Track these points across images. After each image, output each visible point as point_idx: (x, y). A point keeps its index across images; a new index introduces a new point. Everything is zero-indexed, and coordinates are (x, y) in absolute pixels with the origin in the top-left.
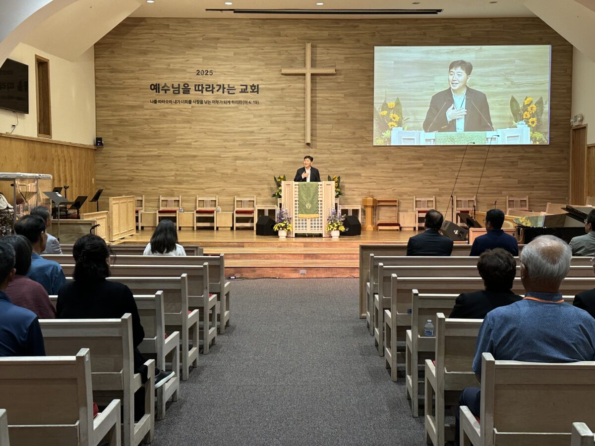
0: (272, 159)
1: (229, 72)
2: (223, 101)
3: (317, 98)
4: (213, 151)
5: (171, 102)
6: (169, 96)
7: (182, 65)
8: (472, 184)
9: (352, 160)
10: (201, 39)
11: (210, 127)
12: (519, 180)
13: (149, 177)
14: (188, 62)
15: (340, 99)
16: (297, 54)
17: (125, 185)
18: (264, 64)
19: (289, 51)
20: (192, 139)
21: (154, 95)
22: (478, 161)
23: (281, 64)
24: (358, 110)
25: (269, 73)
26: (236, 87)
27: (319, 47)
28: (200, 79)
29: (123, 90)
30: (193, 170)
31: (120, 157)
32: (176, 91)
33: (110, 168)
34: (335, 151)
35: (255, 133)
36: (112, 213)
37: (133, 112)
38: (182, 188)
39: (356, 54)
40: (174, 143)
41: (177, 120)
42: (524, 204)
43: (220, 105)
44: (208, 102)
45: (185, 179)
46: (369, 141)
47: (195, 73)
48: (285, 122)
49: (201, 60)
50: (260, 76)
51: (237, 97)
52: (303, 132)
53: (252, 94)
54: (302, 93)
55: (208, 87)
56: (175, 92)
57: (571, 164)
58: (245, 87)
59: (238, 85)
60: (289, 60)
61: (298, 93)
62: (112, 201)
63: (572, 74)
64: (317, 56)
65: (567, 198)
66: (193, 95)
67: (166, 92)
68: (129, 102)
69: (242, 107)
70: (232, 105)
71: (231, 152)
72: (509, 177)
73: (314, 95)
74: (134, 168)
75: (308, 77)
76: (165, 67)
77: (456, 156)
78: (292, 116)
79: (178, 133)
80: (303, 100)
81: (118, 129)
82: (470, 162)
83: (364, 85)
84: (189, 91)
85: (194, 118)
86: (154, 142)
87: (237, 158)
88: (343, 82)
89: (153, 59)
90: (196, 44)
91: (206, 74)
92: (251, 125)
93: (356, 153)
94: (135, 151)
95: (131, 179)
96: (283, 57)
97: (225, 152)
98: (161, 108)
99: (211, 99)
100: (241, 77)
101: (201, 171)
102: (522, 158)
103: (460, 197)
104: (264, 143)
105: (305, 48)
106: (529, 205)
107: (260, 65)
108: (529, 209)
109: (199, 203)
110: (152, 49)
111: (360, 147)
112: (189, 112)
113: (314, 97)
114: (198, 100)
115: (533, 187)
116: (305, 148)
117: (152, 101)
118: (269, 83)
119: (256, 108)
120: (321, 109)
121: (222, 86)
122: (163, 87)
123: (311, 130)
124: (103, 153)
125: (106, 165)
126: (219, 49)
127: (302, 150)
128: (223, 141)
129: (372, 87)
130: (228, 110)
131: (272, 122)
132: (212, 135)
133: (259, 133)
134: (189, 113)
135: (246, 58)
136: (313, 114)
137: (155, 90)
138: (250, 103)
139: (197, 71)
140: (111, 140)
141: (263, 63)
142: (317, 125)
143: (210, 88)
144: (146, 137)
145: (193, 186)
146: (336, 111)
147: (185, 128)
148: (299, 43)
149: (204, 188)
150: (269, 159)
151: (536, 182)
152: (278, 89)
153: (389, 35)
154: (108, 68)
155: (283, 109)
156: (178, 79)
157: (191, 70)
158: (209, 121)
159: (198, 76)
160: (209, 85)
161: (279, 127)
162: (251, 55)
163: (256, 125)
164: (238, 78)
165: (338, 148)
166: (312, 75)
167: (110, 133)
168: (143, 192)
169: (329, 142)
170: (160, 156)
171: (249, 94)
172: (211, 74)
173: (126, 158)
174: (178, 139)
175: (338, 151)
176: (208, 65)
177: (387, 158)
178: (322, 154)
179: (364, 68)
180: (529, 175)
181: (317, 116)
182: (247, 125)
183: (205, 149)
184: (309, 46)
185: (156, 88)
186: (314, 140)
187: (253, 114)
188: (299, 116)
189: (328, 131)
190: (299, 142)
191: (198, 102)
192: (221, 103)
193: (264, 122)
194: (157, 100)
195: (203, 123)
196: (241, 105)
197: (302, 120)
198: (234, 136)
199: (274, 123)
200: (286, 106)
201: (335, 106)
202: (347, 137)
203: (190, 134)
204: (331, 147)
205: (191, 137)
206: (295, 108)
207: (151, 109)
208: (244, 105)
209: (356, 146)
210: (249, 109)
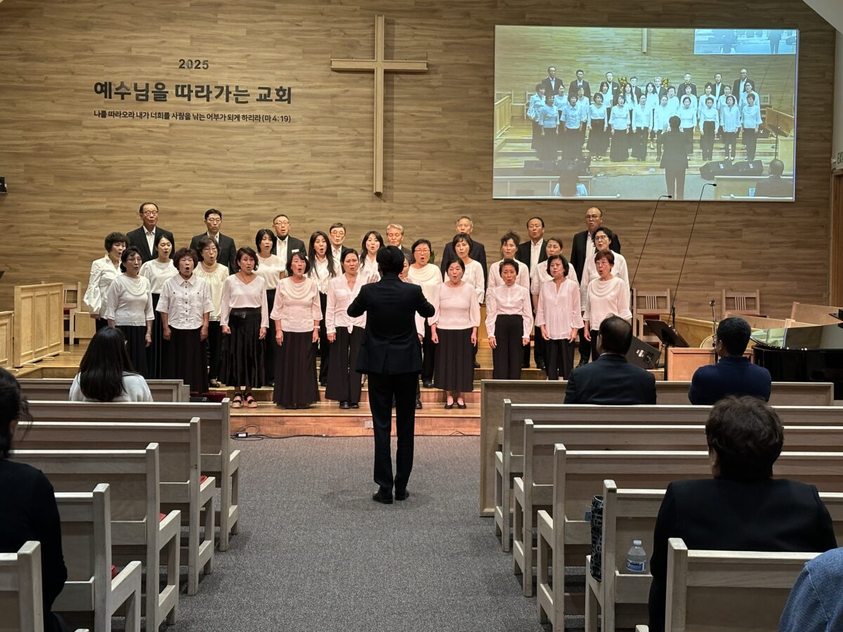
0: (313, 220)
1: (238, 64)
2: (227, 115)
3: (395, 114)
5: (131, 115)
6: (129, 104)
7: (155, 50)
8: (664, 268)
10: (189, 5)
11: (202, 162)
12: (743, 263)
13: (90, 248)
14: (164, 45)
15: (434, 115)
16: (360, 36)
17: (45, 264)
18: (301, 51)
19: (346, 30)
20: (170, 181)
21: (101, 102)
22: (673, 227)
23: (331, 52)
24: (465, 137)
25: (309, 67)
26: (249, 92)
27: (398, 24)
28: (186, 76)
29: (45, 93)
31: (38, 212)
32: (142, 96)
33: (18, 232)
34: (426, 208)
35: (284, 173)
36: (19, 315)
37: (62, 133)
39: (464, 38)
40: (137, 188)
41: (144, 147)
42: (753, 304)
43: (221, 123)
44: (199, 117)
46: (485, 190)
47: (176, 64)
48: (337, 154)
49: (189, 41)
50: (294, 72)
51: (252, 109)
52: (368, 172)
53: (278, 105)
54: (367, 104)
55: (200, 89)
56: (140, 97)
57: (832, 236)
58: (266, 91)
59: (254, 88)
60: (345, 45)
61: (362, 103)
62: (19, 292)
63: (833, 80)
64: (396, 39)
65: (825, 295)
66: (173, 103)
67: (123, 98)
68: (55, 114)
69: (261, 126)
70: (243, 123)
71: (240, 206)
72: (728, 258)
73: (389, 107)
74: (62, 232)
75: (379, 76)
76: (122, 52)
77: (635, 220)
78: (351, 144)
79: (144, 170)
80: (369, 115)
81: (34, 162)
82: (659, 230)
83: (476, 93)
84: (165, 96)
85: (173, 145)
86: (98, 186)
87: (250, 218)
88: (440, 86)
89: (101, 38)
90: (178, 12)
91: (196, 68)
92: (277, 159)
94: (64, 203)
95: (57, 252)
96: (334, 40)
97: (229, 206)
98: (115, 125)
99: (205, 112)
100: (259, 73)
102: (748, 224)
103: (643, 290)
104: (300, 190)
105: (373, 26)
106: (761, 306)
107: (293, 53)
108: (761, 312)
110: (99, 20)
111: (470, 201)
112: (164, 133)
113: (389, 111)
114: (180, 114)
115: (767, 274)
116: (373, 201)
117: (97, 113)
118: (310, 85)
119: (285, 129)
120: (401, 133)
121: (225, 88)
122: (117, 89)
123: (385, 168)
124: (7, 206)
125: (12, 226)
126: (220, 22)
127: (368, 205)
128: (226, 186)
129: (491, 95)
130: (235, 131)
131: (314, 155)
132: (208, 177)
133: (291, 174)
134: (166, 137)
135: (269, 40)
136: (387, 141)
137: (103, 94)
138: (275, 119)
139: (180, 61)
140: (21, 182)
141: (299, 50)
142: (395, 161)
143: (204, 92)
144: (84, 177)
146: (430, 136)
147: (158, 161)
148: (362, 15)
150: (307, 219)
151: (772, 267)
152: (325, 97)
153: (521, 7)
154: (20, 52)
155: (333, 132)
156: (145, 75)
157: (169, 59)
158: (201, 151)
159: (181, 70)
160: (202, 87)
161: (326, 163)
162: (277, 35)
163: (286, 159)
164: (254, 76)
165: (431, 202)
166: (386, 72)
167: (20, 170)
168: (78, 275)
169: (416, 191)
170: (111, 211)
171: (274, 104)
172: (205, 66)
173: (48, 215)
174: (145, 182)
175: (431, 207)
176: (200, 50)
178: (403, 211)
179: (477, 63)
180: (760, 253)
181: (395, 144)
182: (269, 158)
183: (194, 201)
184: (380, 22)
185: (104, 89)
186: (389, 188)
187: (280, 138)
188: (363, 145)
189: (413, 172)
190: (362, 190)
191: (181, 116)
192: (223, 119)
193: (300, 153)
194: (107, 112)
195: (190, 154)
196: (259, 124)
197: (367, 152)
198: (245, 178)
199: (318, 156)
200: (340, 127)
201: (427, 128)
202: (448, 183)
203: (165, 173)
204: (419, 199)
205: (169, 179)
206: (355, 130)
207: (96, 128)
208: (264, 124)
209: (463, 199)
210: (273, 130)
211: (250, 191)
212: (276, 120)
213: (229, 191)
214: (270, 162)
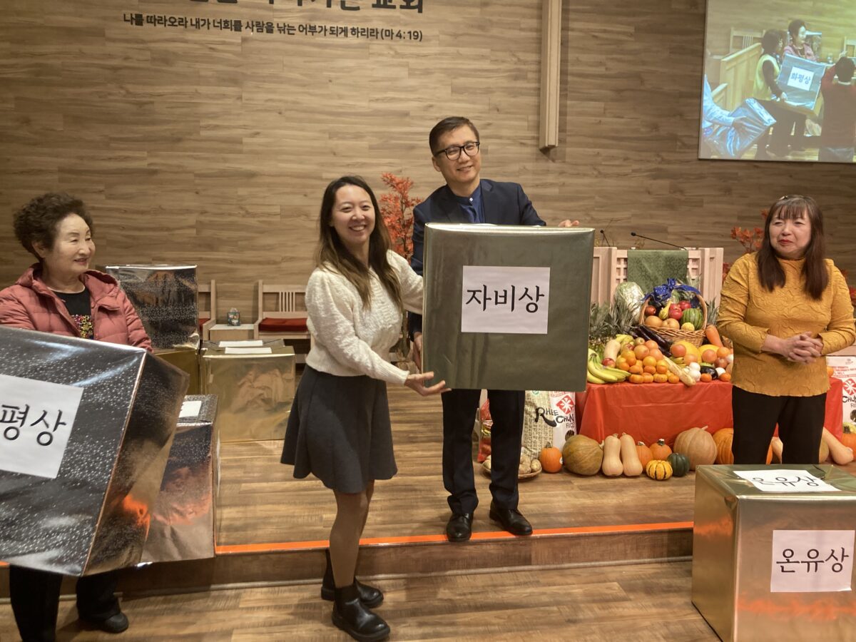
2: (328, 27)
3: (570, 33)
4: (301, 163)
5: (183, 22)
6: (179, 6)
9: (649, 193)
11: (290, 98)
15: (624, 38)
20: (245, 127)
21: (134, 1)
24: (666, 70)
30: (247, 213)
31: (40, 172)
34: (610, 171)
37: (75, 48)
38: (218, 260)
40: (195, 137)
41: (203, 73)
43: (319, 38)
44: (287, 29)
45: (225, 235)
46: (689, 147)
48: (488, 91)
51: (366, 19)
52: (534, 118)
53: (404, 14)
54: (532, 17)
61: (524, 16)
66: (246, 6)
68: (61, 18)
69: (378, 45)
70: (352, 40)
78: (507, 77)
79: (203, 109)
80: (534, 34)
81: (31, 93)
83: (682, 7)
85: (248, 72)
86: (134, 132)
92: (403, 96)
93: (657, 174)
94: (81, 158)
97: (333, 165)
98: (156, 38)
99: (294, 20)
101: (269, 215)
109: (264, 299)
111: (669, 162)
112: (235, 54)
114: (258, 24)
116: (537, 160)
117: (128, 17)
119: (414, 51)
120: (578, 61)
127: (530, 166)
128: (327, 136)
130: (339, 52)
131: (456, 91)
132: (301, 121)
133: (422, 118)
134: (235, 58)
136: (563, 73)
138: (399, 35)
140: (9, 124)
142: (569, 102)
145: (248, 255)
147: (224, 96)
149: (278, 259)
152: (472, 4)
155: (483, 57)
158: (290, 81)
161: (474, 103)
163: (417, 96)
165: (617, 163)
169: (596, 146)
170: (155, 172)
171: (397, 13)
173: (56, 177)
174: (207, 127)
175: (616, 170)
177: (728, 191)
181: (570, 78)
182: (390, 94)
183: (280, 157)
186: (561, 141)
187: (407, 65)
188: (525, 78)
189: (592, 119)
190: (521, 143)
191: (261, 26)
192: (323, 32)
193: (436, 88)
194: (144, 16)
195: (272, 86)
196: (376, 42)
197: (530, 89)
198: (356, 123)
199: (462, 93)
200: (492, 50)
201: (614, 56)
202: (640, 135)
203: (238, 115)
204: (600, 158)
205: (241, 123)
206: (514, 55)
207: (127, 41)
208: (384, 42)
209: (659, 159)
210: (397, 53)
211: (364, 144)
212: (400, 37)
213: (334, 143)
214: (392, 100)
